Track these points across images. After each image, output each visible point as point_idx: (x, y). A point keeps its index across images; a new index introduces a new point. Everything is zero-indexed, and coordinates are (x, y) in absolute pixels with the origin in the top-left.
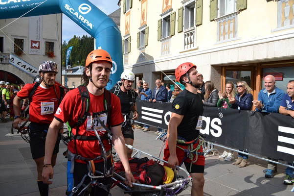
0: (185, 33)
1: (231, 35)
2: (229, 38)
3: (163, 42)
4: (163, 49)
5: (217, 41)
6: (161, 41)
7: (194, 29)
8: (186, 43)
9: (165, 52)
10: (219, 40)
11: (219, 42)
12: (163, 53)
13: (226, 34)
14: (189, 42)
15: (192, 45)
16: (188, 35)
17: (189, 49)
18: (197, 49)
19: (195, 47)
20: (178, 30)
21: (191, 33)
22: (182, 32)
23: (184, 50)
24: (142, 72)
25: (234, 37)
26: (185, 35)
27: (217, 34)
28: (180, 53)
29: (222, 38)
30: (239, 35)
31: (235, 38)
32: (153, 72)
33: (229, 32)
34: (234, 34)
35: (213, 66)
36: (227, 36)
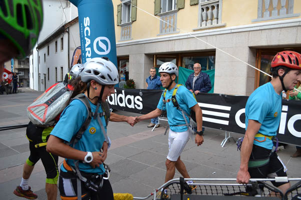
0: (202, 6)
1: (283, 11)
2: (279, 14)
3: (164, 17)
4: (164, 26)
5: (258, 17)
6: (161, 16)
7: (218, 2)
8: (204, 19)
9: (168, 30)
10: (262, 17)
11: (261, 19)
12: (163, 31)
13: (274, 9)
14: (209, 18)
15: (215, 21)
16: (208, 9)
17: (209, 25)
18: (224, 26)
19: (220, 24)
20: (191, 2)
21: (213, 7)
22: (197, 4)
23: (201, 28)
24: (128, 54)
25: (287, 13)
26: (203, 9)
27: (259, 8)
28: (194, 31)
29: (267, 14)
30: (296, 10)
31: (289, 15)
32: (146, 54)
33: (279, 7)
34: (287, 10)
35: (251, 48)
36: (275, 12)
